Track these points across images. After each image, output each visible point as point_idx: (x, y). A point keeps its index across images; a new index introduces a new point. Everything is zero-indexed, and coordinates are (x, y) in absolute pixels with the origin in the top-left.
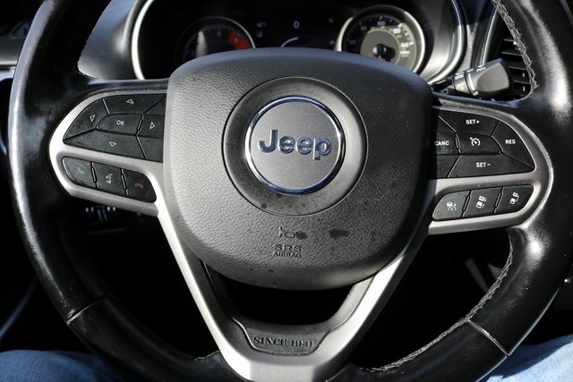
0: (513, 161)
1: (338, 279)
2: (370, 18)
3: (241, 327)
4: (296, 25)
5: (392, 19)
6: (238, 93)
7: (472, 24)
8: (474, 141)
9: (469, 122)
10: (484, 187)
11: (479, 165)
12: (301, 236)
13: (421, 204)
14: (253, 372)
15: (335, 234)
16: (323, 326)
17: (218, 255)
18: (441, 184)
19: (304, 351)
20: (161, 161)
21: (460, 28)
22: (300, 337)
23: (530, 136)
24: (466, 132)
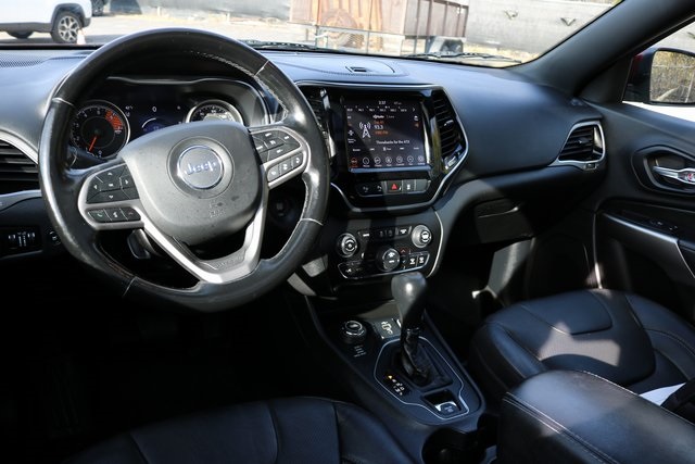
0: (291, 145)
1: (237, 224)
2: (206, 107)
3: (206, 263)
4: (154, 109)
5: (221, 108)
6: (167, 152)
7: (273, 113)
8: (272, 142)
9: (267, 135)
10: (284, 160)
11: (279, 151)
12: (220, 204)
13: (261, 178)
14: (222, 278)
15: (234, 199)
16: (242, 249)
17: (187, 228)
18: (266, 166)
19: (240, 262)
20: (138, 197)
21: (266, 116)
22: (234, 257)
23: (293, 134)
24: (268, 140)
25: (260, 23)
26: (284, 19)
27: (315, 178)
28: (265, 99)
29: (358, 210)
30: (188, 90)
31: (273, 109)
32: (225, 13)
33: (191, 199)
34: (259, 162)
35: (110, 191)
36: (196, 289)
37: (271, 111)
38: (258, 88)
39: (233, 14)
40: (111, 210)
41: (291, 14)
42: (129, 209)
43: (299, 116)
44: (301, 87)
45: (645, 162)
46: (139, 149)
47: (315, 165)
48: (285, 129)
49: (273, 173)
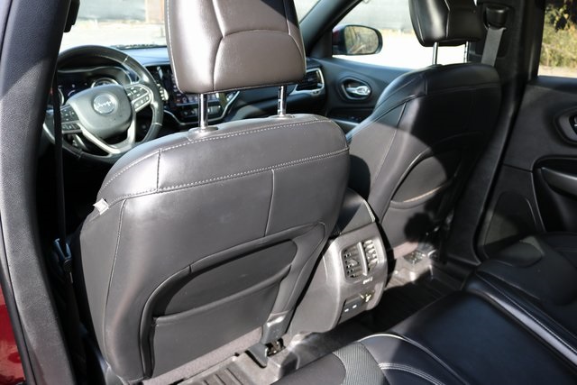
0: (143, 92)
3: (112, 145)
4: (73, 86)
8: (135, 92)
9: (132, 89)
10: (141, 99)
11: (138, 95)
12: (115, 119)
15: (121, 117)
16: (127, 139)
18: (133, 102)
20: (78, 119)
24: (132, 91)
25: (124, 25)
26: (142, 20)
27: (156, 105)
28: (130, 75)
29: (183, 124)
30: (90, 74)
31: (134, 79)
32: (93, 19)
33: (102, 118)
34: (130, 101)
35: (67, 117)
36: (109, 156)
37: (134, 80)
38: (126, 69)
39: (100, 20)
40: (68, 125)
41: (147, 16)
42: (75, 125)
43: (146, 79)
44: (147, 67)
45: (343, 86)
46: (77, 99)
47: (155, 99)
48: (140, 85)
49: (137, 105)
